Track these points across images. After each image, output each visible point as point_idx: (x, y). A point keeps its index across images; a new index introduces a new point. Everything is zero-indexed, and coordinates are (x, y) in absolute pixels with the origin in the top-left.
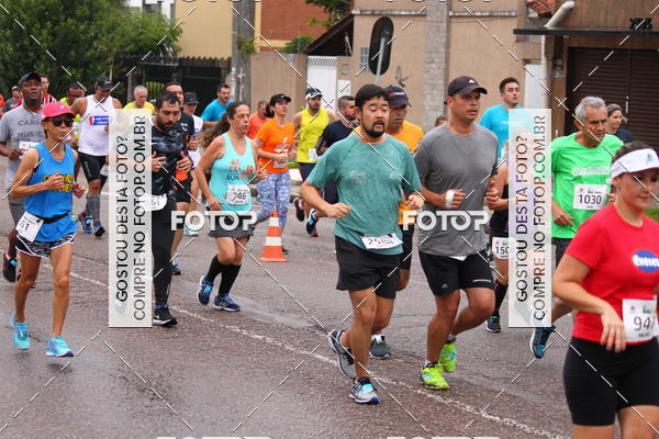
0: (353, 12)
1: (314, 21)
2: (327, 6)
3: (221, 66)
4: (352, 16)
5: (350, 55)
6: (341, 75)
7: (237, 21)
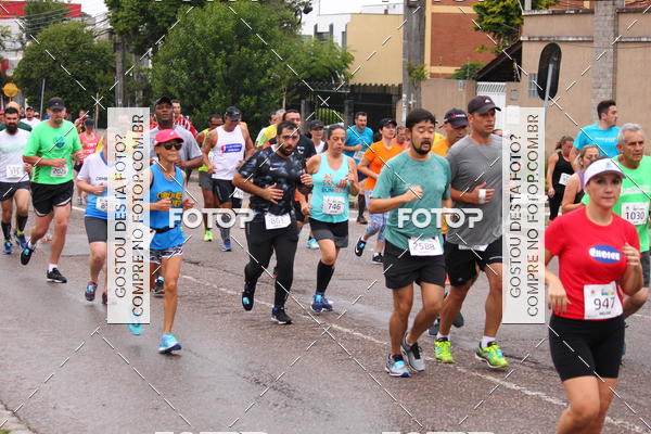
0: (521, 39)
1: (482, 48)
2: (495, 33)
3: (392, 92)
4: (521, 42)
5: (518, 81)
6: (510, 101)
7: (407, 48)
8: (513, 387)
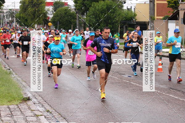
1: (169, 12)
2: (173, 8)
3: (147, 23)
4: (179, 10)
5: (178, 20)
6: (177, 25)
7: (150, 12)
8: (177, 98)
